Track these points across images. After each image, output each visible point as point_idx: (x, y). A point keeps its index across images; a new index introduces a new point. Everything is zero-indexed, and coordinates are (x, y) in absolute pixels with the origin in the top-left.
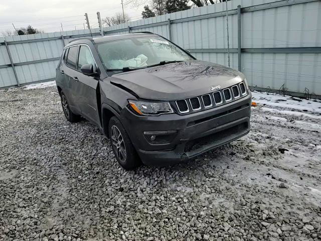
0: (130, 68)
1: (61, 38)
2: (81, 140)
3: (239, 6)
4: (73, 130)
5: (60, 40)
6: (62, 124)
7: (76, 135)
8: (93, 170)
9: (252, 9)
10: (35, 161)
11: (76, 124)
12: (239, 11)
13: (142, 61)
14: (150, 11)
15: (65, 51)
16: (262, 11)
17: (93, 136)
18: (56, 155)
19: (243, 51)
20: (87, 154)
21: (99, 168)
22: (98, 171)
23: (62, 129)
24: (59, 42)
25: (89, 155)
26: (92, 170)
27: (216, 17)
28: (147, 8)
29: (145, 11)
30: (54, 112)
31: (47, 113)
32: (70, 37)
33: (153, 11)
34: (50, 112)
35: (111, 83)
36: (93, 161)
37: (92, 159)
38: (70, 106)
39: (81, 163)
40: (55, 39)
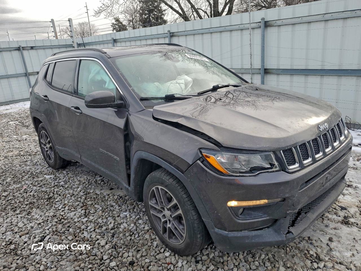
0: (176, 96)
1: (18, 49)
2: (82, 201)
3: (263, 19)
4: (62, 183)
5: (17, 52)
6: (41, 172)
7: (71, 191)
8: (122, 257)
9: (279, 23)
10: (12, 247)
11: (65, 172)
12: (262, 25)
13: (186, 85)
14: (121, 23)
15: (46, 66)
16: (291, 26)
17: (98, 192)
18: (47, 232)
19: (266, 71)
20: (101, 227)
21: (130, 254)
22: (130, 259)
23: (44, 182)
24: (16, 54)
25: (104, 228)
26: (120, 258)
27: (231, 31)
28: (117, 20)
29: (115, 23)
30: (22, 153)
31: (10, 154)
32: (32, 48)
33: (124, 23)
34: (16, 152)
35: (154, 118)
36: (115, 240)
37: (113, 236)
38: (57, 147)
39: (96, 245)
40: (9, 50)
